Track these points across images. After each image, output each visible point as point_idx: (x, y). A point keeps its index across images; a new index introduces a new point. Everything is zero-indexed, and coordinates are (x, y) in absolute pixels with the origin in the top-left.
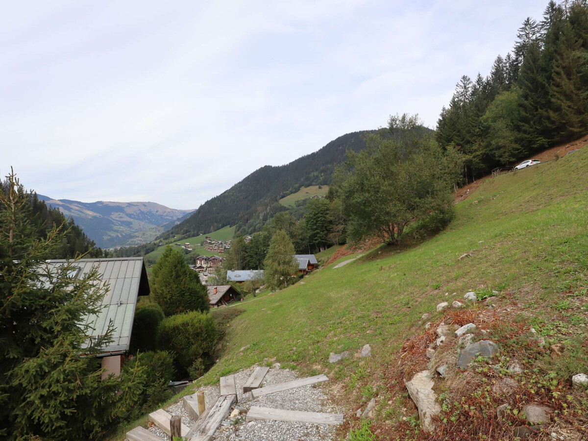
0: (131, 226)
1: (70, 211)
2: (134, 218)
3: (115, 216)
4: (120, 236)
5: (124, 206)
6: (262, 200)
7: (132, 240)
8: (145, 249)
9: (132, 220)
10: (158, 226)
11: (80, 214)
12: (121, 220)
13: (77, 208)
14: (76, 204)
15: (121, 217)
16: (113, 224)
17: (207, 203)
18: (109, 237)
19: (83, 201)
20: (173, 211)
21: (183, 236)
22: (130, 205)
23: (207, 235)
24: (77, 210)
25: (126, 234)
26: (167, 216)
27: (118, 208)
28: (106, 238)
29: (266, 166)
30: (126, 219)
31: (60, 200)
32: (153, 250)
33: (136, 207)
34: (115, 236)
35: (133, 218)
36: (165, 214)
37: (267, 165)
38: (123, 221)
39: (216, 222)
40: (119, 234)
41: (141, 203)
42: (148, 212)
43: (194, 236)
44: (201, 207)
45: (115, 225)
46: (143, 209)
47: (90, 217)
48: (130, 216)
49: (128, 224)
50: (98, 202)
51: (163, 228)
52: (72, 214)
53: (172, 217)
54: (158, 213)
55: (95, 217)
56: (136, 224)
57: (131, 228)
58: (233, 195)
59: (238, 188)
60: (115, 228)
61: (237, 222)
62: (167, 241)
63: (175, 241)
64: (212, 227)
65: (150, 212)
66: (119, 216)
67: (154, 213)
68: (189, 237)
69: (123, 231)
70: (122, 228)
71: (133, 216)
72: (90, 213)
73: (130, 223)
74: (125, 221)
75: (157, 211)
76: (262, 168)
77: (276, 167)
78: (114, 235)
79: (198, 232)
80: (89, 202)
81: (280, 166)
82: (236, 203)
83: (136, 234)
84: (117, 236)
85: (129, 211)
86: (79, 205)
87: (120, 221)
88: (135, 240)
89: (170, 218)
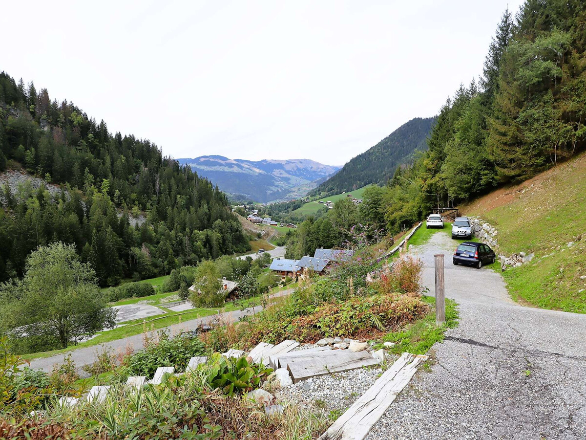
0: (289, 181)
1: (242, 169)
2: (293, 175)
3: (276, 173)
4: (280, 191)
5: (284, 163)
6: (408, 156)
7: (290, 194)
8: (293, 205)
9: (290, 176)
10: (312, 181)
11: (249, 171)
12: (282, 176)
13: (247, 166)
14: (246, 163)
15: (281, 174)
16: (275, 180)
17: (353, 160)
18: (272, 192)
19: (252, 160)
20: (326, 167)
21: (327, 193)
22: (289, 162)
23: (349, 193)
24: (248, 168)
25: (285, 189)
26: (320, 172)
27: (279, 165)
28: (269, 192)
29: (415, 119)
30: (285, 175)
31: (235, 160)
32: (299, 207)
33: (293, 164)
34: (276, 191)
35: (291, 174)
36: (319, 170)
37: (417, 117)
38: (283, 177)
39: (359, 180)
40: (279, 189)
41: (298, 160)
42: (303, 168)
43: (337, 194)
44: (347, 164)
45: (277, 181)
46: (301, 166)
47: (257, 174)
48: (288, 172)
49: (287, 180)
50: (263, 161)
51: (316, 184)
52: (244, 172)
53: (325, 173)
54: (313, 170)
55: (260, 174)
56: (294, 179)
57: (289, 183)
58: (378, 152)
59: (384, 144)
60: (276, 183)
61: (379, 180)
62: (313, 198)
63: (320, 199)
64: (354, 185)
65: (305, 169)
66: (279, 173)
67: (309, 169)
68: (332, 195)
69: (282, 187)
70: (282, 184)
71: (291, 172)
72: (257, 170)
73: (289, 179)
74: (285, 177)
75: (312, 168)
76: (410, 121)
77: (427, 119)
78: (275, 189)
79: (340, 190)
80: (256, 161)
81: (431, 117)
82: (380, 160)
83: (293, 189)
84: (278, 191)
85: (288, 168)
86: (249, 164)
87: (280, 177)
88: (292, 194)
89: (323, 174)
